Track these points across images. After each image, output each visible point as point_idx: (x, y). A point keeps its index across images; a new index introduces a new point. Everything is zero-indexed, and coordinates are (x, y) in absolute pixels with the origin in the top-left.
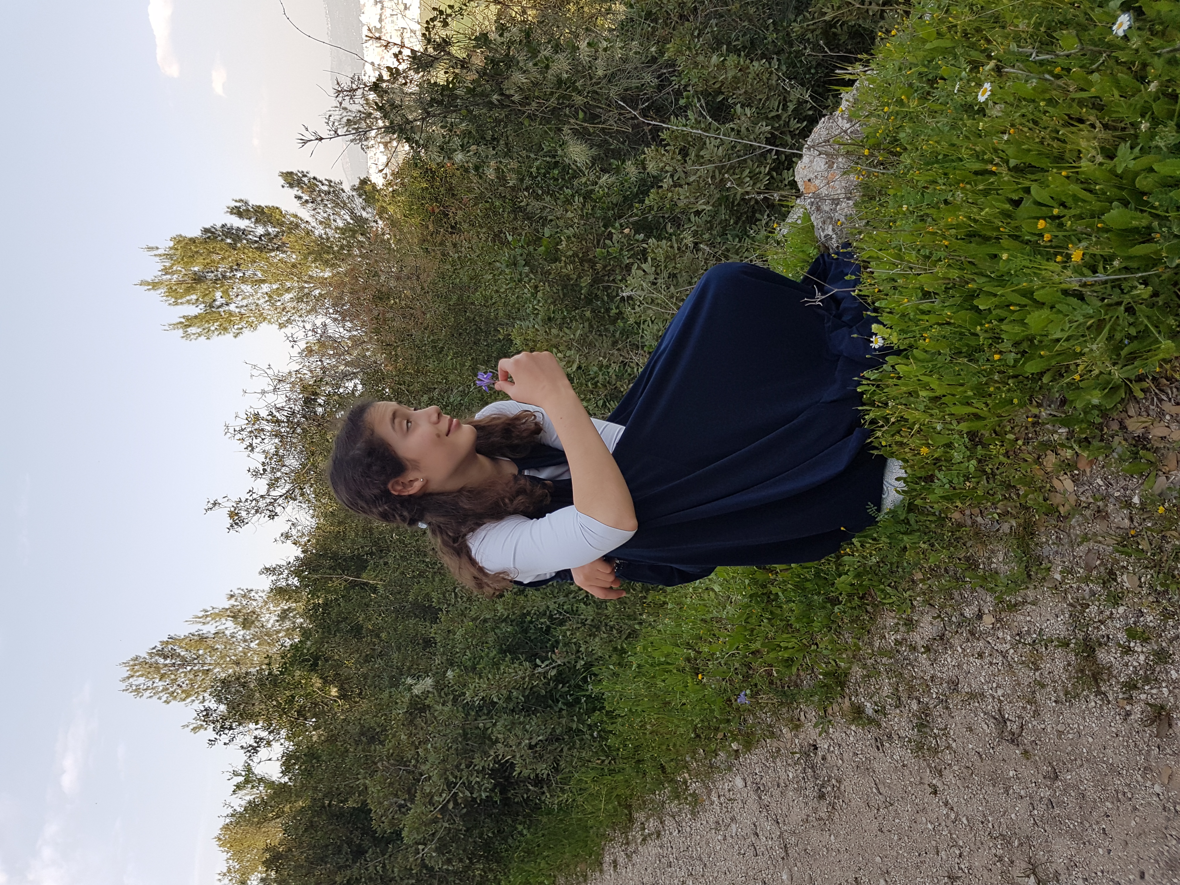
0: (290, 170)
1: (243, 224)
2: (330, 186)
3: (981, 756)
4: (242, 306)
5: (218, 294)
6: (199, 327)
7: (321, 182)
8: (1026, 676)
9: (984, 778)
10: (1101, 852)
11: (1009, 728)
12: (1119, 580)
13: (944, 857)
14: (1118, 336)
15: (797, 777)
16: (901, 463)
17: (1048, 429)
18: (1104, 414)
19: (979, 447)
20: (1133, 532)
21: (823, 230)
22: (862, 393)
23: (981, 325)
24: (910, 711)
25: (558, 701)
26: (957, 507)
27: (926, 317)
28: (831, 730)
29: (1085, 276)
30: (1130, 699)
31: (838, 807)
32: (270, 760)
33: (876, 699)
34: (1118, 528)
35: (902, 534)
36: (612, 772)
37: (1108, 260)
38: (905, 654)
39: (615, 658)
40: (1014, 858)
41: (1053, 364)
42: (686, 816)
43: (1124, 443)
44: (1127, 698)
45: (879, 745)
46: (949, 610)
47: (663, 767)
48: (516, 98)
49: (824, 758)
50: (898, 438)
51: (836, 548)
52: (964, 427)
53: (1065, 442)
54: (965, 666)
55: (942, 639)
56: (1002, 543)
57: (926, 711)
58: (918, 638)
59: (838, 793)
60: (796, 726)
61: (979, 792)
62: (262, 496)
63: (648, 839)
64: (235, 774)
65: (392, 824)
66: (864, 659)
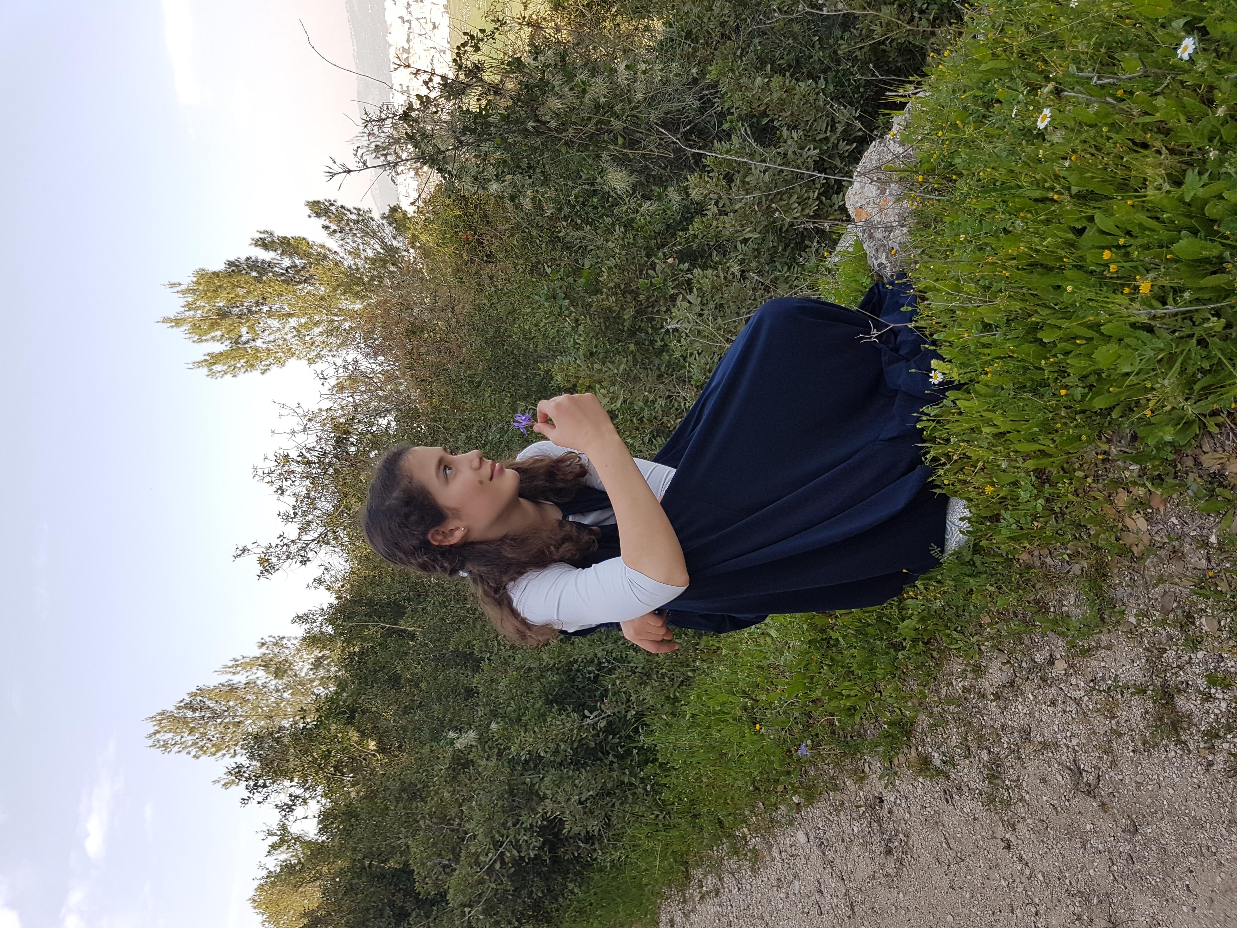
0: (316, 199)
1: (268, 256)
2: (359, 215)
3: (1056, 809)
4: (270, 342)
5: (244, 330)
6: (224, 365)
7: (349, 210)
8: (1102, 724)
9: (1060, 832)
10: (1185, 910)
11: (1085, 779)
12: (1197, 623)
13: (1019, 915)
14: (1190, 370)
15: (863, 831)
16: (965, 502)
17: (1119, 466)
18: (1177, 450)
19: (1047, 485)
20: (1211, 574)
21: (877, 259)
22: (923, 429)
23: (1046, 358)
24: (980, 761)
25: (608, 754)
26: (1025, 547)
27: (987, 351)
28: (897, 782)
29: (1155, 309)
30: (1212, 749)
31: (906, 863)
32: (306, 818)
33: (944, 749)
34: (1195, 569)
35: (968, 576)
36: (667, 827)
37: (1177, 291)
38: (974, 701)
39: (667, 707)
40: (1093, 917)
41: (1122, 399)
42: (746, 873)
43: (1199, 480)
44: (1209, 748)
45: (948, 798)
46: (1019, 655)
47: (720, 822)
48: (553, 124)
49: (890, 812)
50: (961, 477)
51: (898, 591)
52: (1030, 464)
53: (1137, 479)
54: (1037, 714)
55: (1012, 686)
56: (1073, 585)
57: (996, 763)
58: (987, 685)
59: (907, 849)
60: (861, 778)
61: (1055, 847)
62: (293, 541)
63: (707, 897)
64: (270, 833)
65: (436, 886)
66: (931, 707)
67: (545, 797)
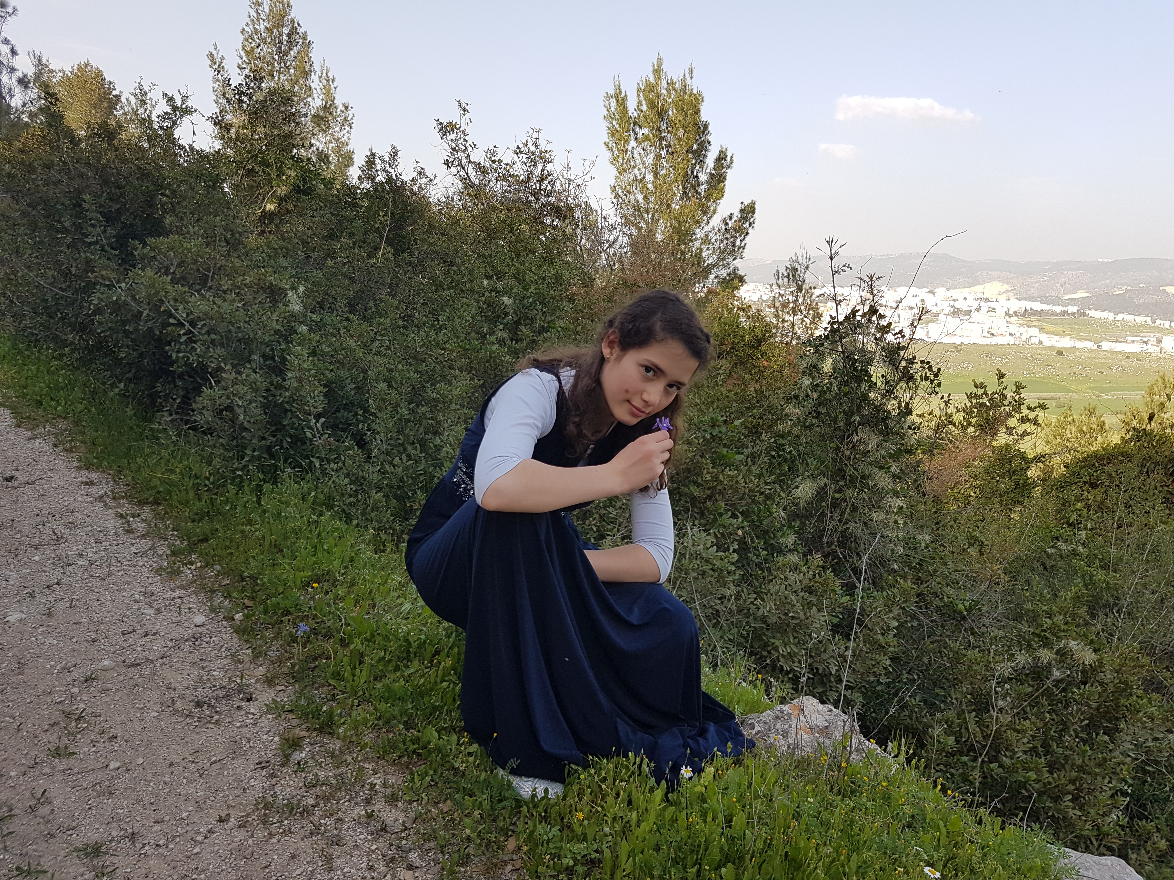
0: (756, 211)
1: (710, 161)
2: (740, 247)
3: (266, 867)
4: (633, 153)
5: (646, 131)
6: (616, 109)
7: (744, 239)
9: (244, 871)
13: (154, 829)
15: (215, 680)
19: (586, 868)
21: (758, 722)
24: (303, 796)
25: (274, 436)
26: (522, 846)
28: (270, 716)
31: (190, 720)
33: (311, 763)
35: (489, 793)
36: (196, 487)
38: (361, 794)
42: (155, 562)
45: (262, 765)
46: (413, 837)
47: (205, 540)
48: (855, 438)
50: (587, 791)
52: (606, 853)
54: (357, 852)
55: (382, 830)
57: (307, 812)
58: (379, 805)
59: (204, 722)
60: (270, 681)
61: (228, 865)
62: (468, 156)
63: (124, 521)
64: (185, 99)
65: (143, 258)
66: (350, 752)
67: (239, 373)
